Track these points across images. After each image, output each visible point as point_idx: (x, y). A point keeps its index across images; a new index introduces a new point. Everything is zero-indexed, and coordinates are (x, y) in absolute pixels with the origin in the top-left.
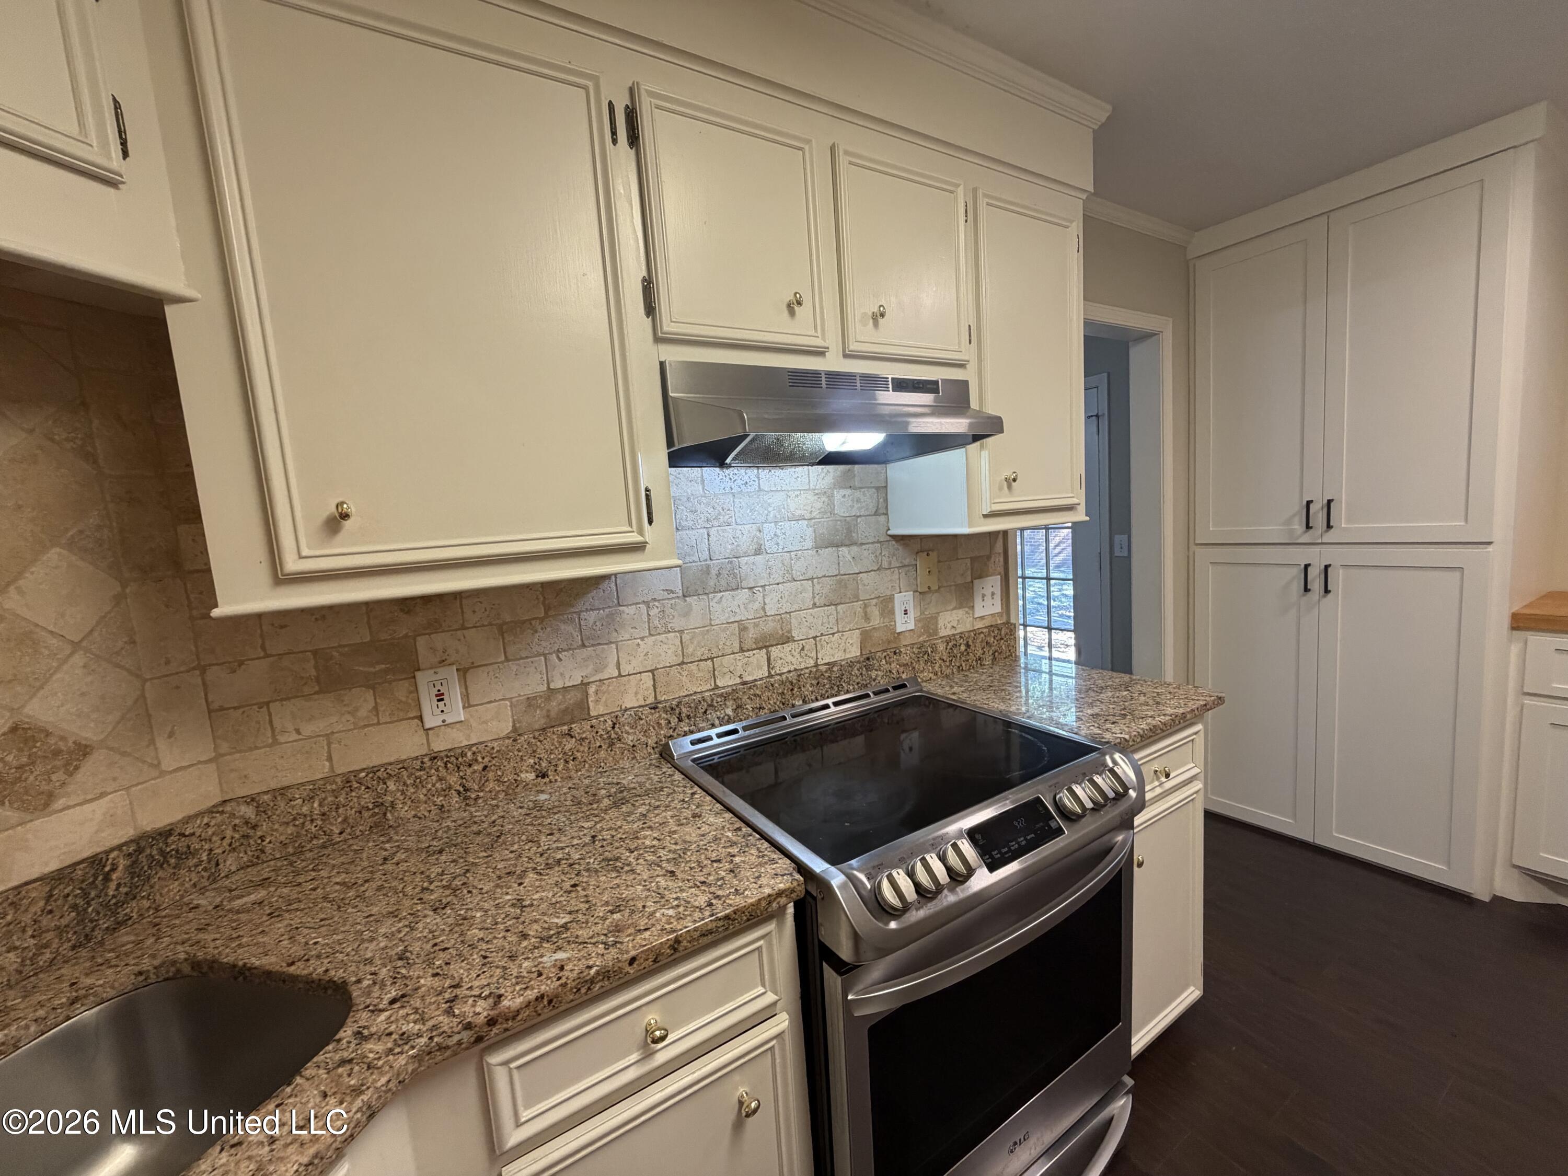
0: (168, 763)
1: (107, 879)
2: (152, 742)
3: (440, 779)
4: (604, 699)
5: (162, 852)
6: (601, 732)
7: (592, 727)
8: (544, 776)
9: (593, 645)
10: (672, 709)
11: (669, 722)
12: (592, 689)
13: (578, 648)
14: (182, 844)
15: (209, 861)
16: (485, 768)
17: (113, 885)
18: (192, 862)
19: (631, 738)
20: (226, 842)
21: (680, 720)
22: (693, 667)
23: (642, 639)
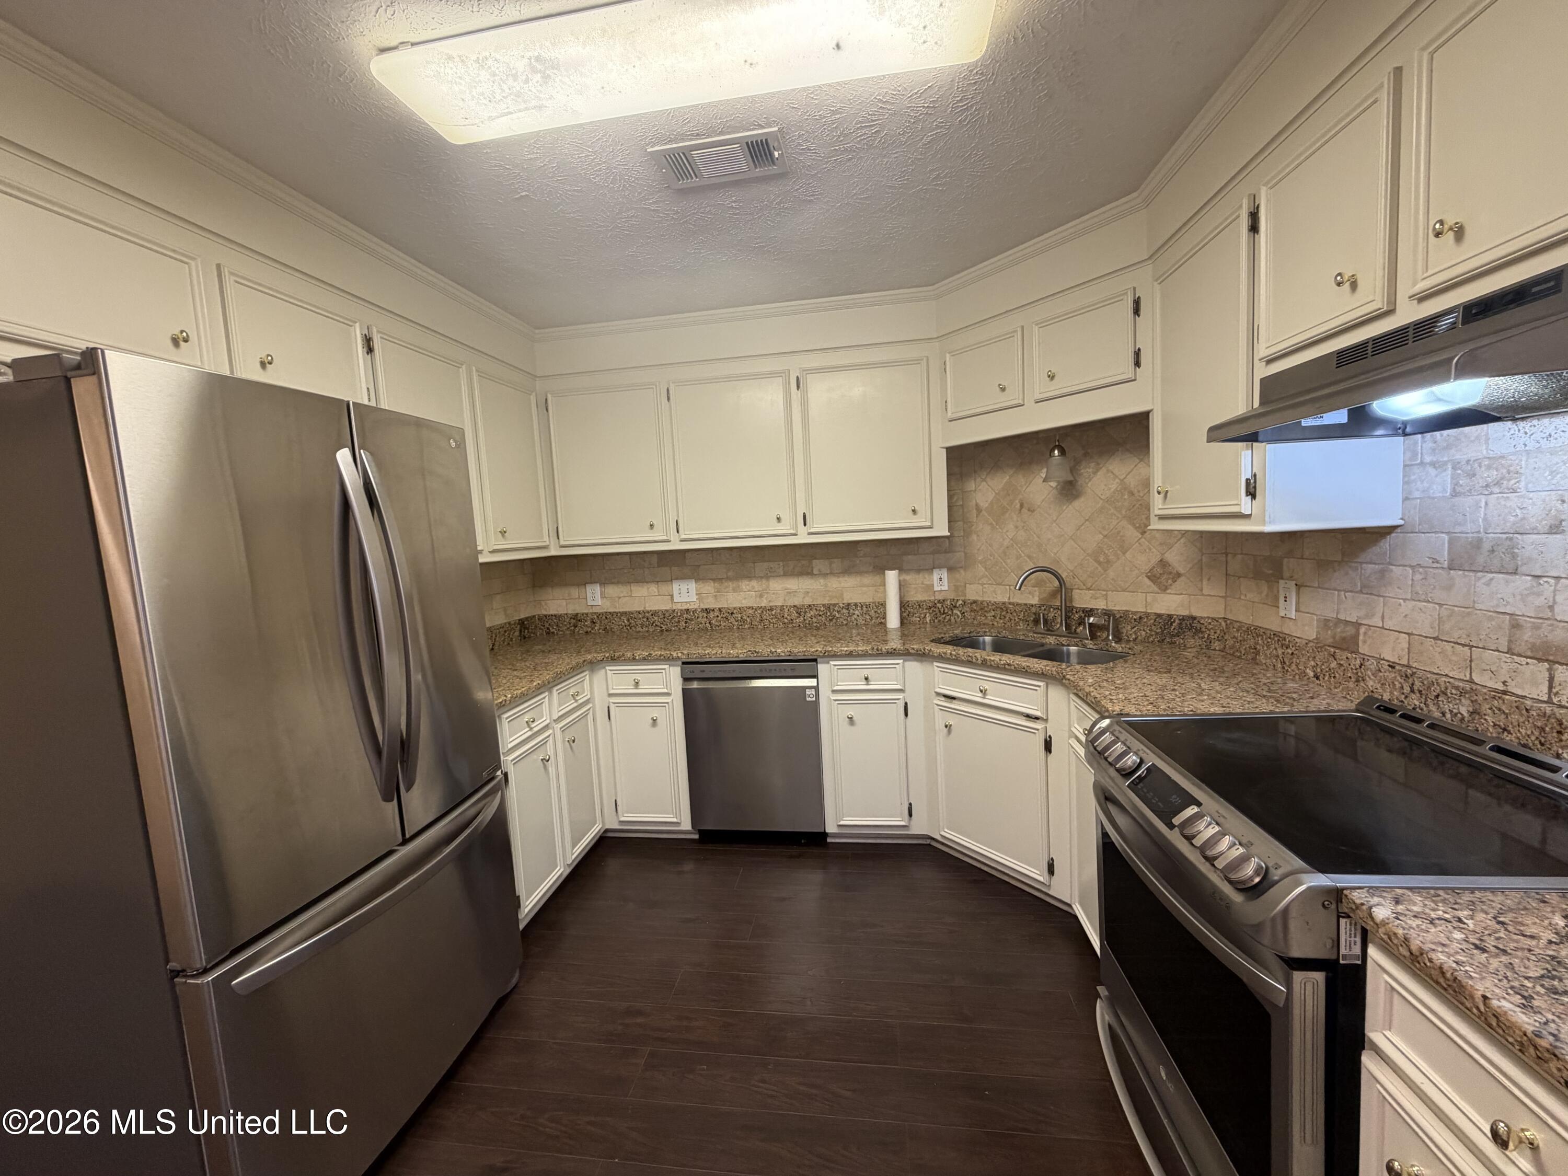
0: (1205, 592)
1: (1171, 624)
2: (1201, 580)
3: (1276, 649)
4: (1368, 643)
5: (1190, 624)
6: (1352, 666)
7: (1347, 658)
8: (1318, 678)
9: (1367, 594)
10: (1406, 676)
11: (1402, 688)
12: (1362, 630)
13: (1357, 592)
14: (1199, 626)
15: (1208, 639)
16: (1292, 654)
17: (1173, 627)
18: (1201, 635)
19: (1371, 683)
20: (1216, 635)
21: (1412, 691)
22: (1448, 647)
23: (1405, 600)
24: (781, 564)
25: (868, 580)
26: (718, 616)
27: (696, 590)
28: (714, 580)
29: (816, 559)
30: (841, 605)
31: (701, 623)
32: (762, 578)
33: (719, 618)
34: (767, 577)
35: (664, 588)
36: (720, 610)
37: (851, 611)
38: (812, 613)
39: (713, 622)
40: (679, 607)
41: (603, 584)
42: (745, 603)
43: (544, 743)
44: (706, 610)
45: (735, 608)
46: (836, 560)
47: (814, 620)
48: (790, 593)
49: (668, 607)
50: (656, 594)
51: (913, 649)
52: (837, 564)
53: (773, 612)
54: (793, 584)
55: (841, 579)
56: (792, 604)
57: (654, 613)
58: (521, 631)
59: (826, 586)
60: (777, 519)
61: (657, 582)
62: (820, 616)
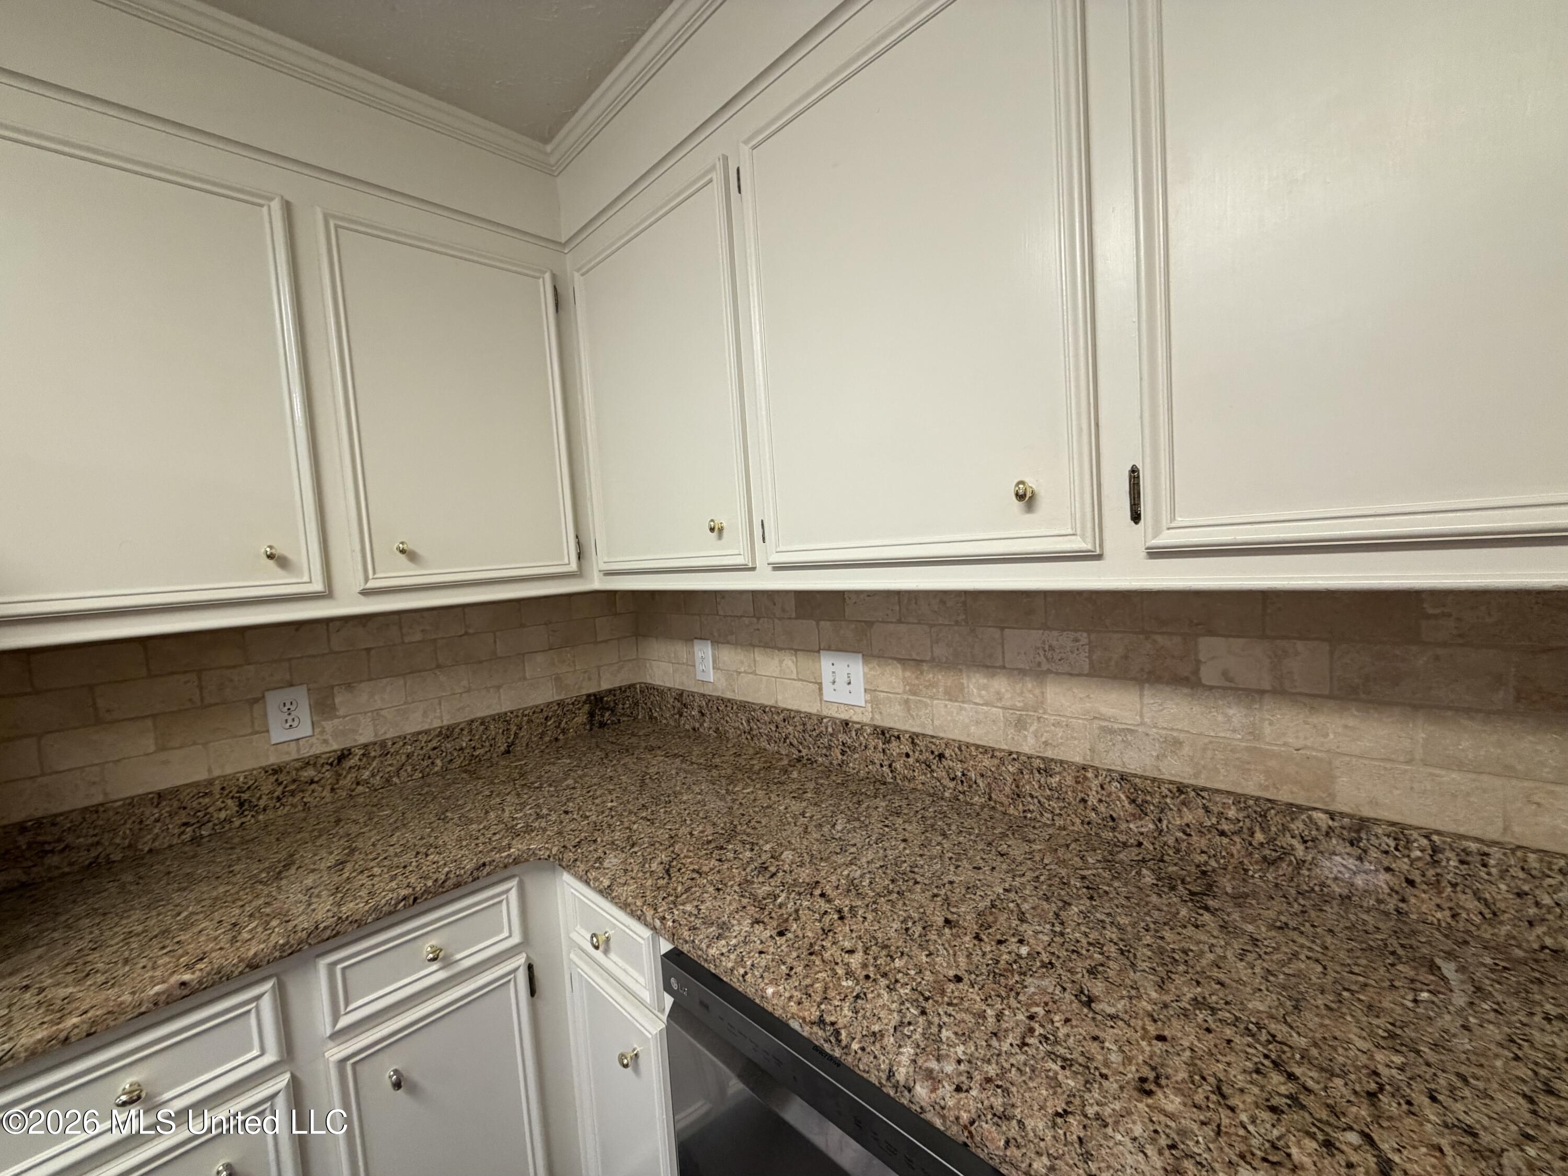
24: (1084, 637)
26: (908, 755)
27: (866, 679)
28: (902, 661)
29: (1211, 633)
30: (1325, 818)
31: (873, 763)
32: (1023, 672)
33: (911, 760)
34: (1039, 673)
35: (806, 665)
36: (913, 738)
38: (1188, 817)
39: (898, 765)
40: (833, 712)
41: (716, 642)
42: (978, 735)
44: (884, 731)
45: (948, 743)
47: (1199, 842)
48: (1112, 732)
49: (812, 708)
50: (794, 676)
53: (1054, 781)
55: (1319, 719)
56: (1116, 768)
59: (1256, 735)
60: (1020, 497)
61: (796, 650)
62: (1222, 833)
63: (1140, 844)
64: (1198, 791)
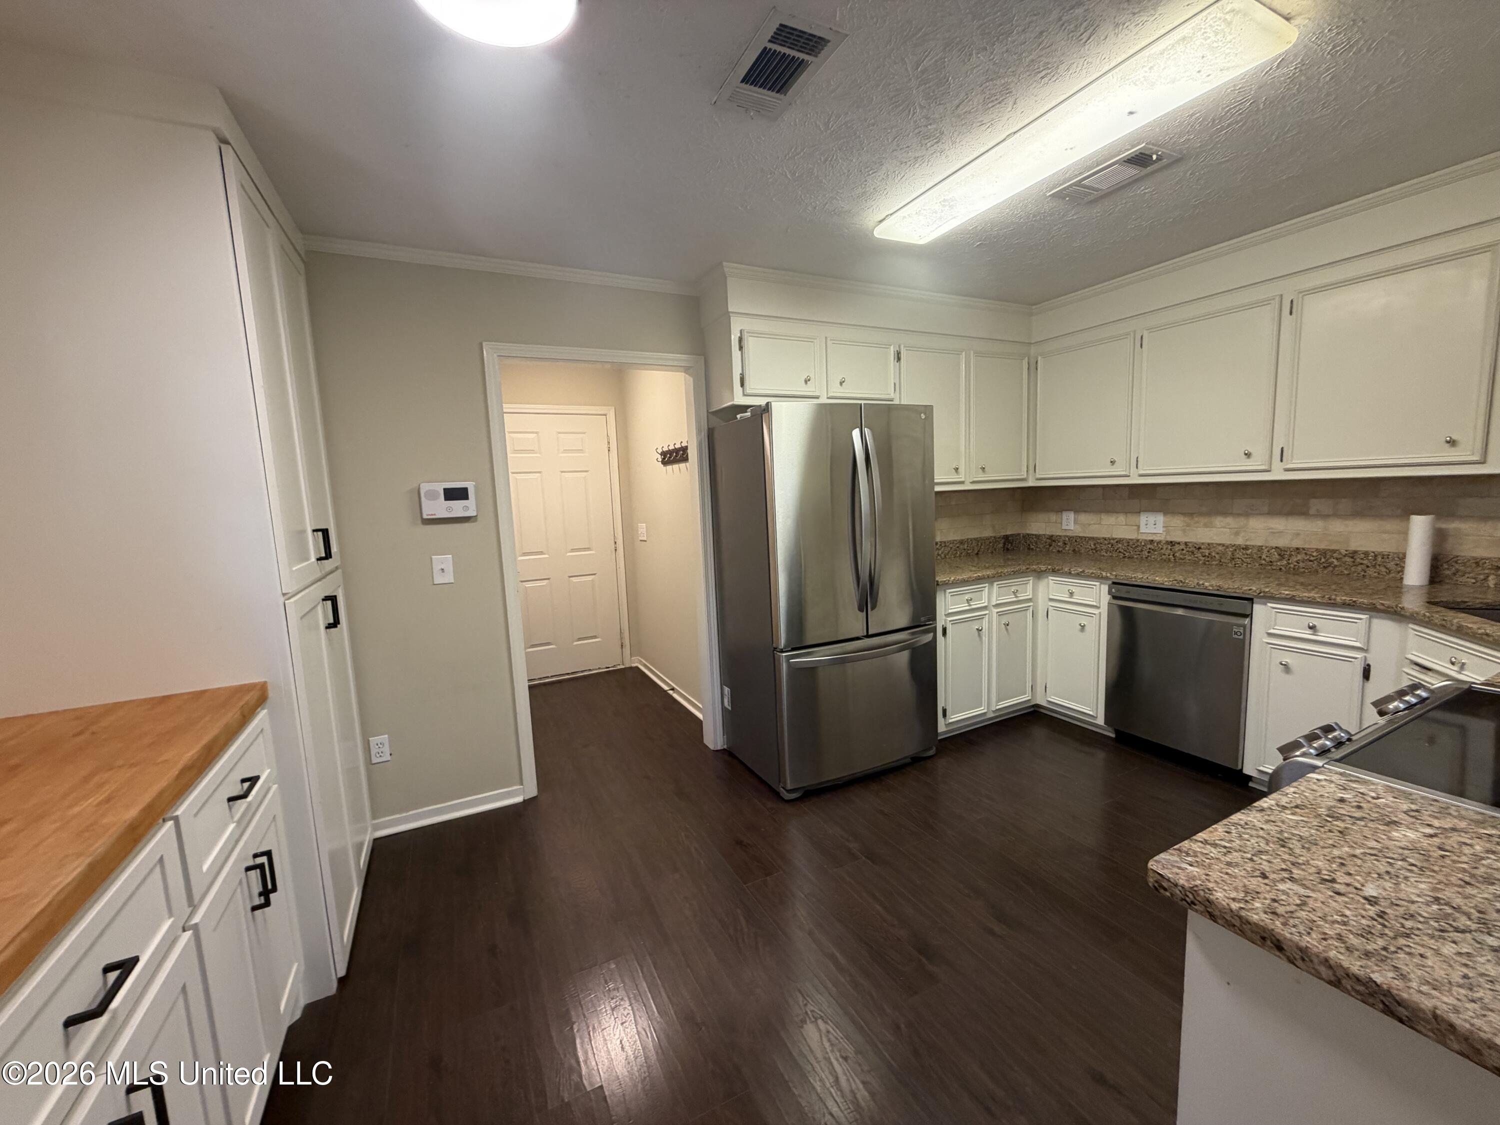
24: (1267, 502)
25: (1391, 525)
26: (1183, 550)
27: (1164, 522)
28: (1184, 514)
29: (1315, 497)
30: (1344, 552)
31: (1164, 555)
32: (1239, 515)
33: (1184, 552)
34: (1247, 515)
35: (1132, 518)
36: (1186, 544)
37: (1358, 560)
38: (1299, 557)
39: (1177, 554)
40: (1144, 537)
41: (1076, 511)
42: (1217, 540)
43: (981, 618)
44: (1171, 542)
45: (1203, 544)
46: (1343, 500)
47: (1301, 565)
48: (1273, 533)
49: (1133, 536)
50: (1124, 523)
51: (1383, 604)
52: (1345, 504)
53: (1249, 552)
54: (1279, 524)
55: (1347, 522)
56: (1274, 545)
57: (1119, 541)
58: (1004, 544)
59: (1326, 529)
60: (1246, 454)
61: (1126, 513)
62: (1311, 561)
63: (1281, 569)
64: (1304, 549)
